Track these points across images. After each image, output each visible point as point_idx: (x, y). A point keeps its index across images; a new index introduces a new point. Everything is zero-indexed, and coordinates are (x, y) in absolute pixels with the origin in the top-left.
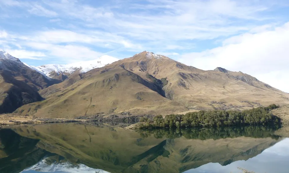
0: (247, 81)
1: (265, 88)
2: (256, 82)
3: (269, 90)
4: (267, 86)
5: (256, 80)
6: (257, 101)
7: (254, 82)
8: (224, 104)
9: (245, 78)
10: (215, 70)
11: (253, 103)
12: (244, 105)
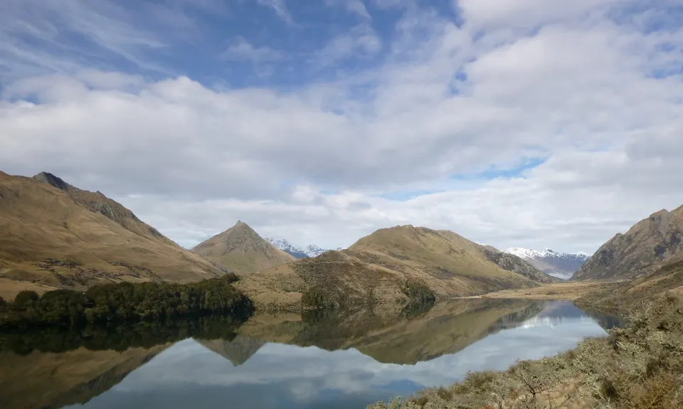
0: (112, 215)
1: (150, 236)
2: (132, 222)
3: (157, 240)
4: (153, 231)
5: (134, 216)
6: (143, 264)
7: (128, 220)
8: (78, 266)
9: (109, 209)
10: (35, 177)
11: (136, 267)
12: (122, 272)
